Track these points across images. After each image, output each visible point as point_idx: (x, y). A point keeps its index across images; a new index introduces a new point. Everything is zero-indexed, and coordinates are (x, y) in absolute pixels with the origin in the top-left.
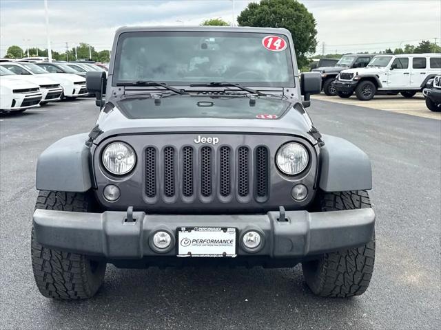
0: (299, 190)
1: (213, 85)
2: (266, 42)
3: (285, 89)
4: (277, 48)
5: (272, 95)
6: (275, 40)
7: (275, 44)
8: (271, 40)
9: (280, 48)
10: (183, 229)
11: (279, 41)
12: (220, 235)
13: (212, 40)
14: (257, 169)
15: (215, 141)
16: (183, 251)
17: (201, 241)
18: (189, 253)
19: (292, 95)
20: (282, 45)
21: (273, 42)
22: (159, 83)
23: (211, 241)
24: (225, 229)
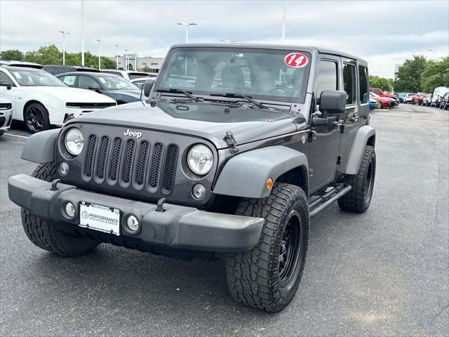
0: (201, 189)
1: (228, 95)
2: (289, 59)
3: (294, 104)
4: (297, 65)
5: (276, 109)
6: (298, 57)
7: (296, 61)
8: (293, 58)
9: (300, 65)
10: (83, 203)
11: (302, 58)
12: (107, 213)
13: (241, 55)
14: (166, 164)
15: (138, 135)
16: (84, 222)
17: (96, 216)
18: (88, 225)
19: (299, 110)
20: (304, 61)
21: (295, 59)
22: (184, 91)
23: (103, 218)
24: (112, 209)
